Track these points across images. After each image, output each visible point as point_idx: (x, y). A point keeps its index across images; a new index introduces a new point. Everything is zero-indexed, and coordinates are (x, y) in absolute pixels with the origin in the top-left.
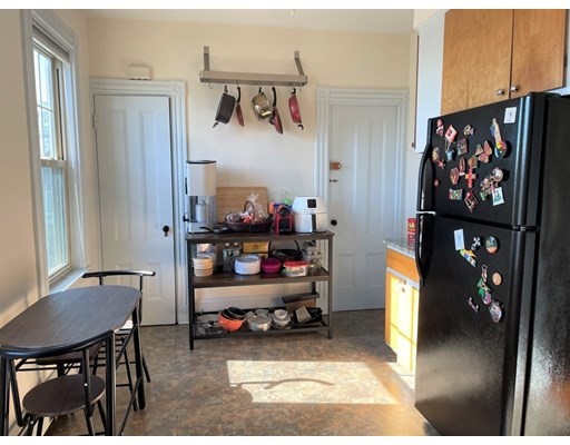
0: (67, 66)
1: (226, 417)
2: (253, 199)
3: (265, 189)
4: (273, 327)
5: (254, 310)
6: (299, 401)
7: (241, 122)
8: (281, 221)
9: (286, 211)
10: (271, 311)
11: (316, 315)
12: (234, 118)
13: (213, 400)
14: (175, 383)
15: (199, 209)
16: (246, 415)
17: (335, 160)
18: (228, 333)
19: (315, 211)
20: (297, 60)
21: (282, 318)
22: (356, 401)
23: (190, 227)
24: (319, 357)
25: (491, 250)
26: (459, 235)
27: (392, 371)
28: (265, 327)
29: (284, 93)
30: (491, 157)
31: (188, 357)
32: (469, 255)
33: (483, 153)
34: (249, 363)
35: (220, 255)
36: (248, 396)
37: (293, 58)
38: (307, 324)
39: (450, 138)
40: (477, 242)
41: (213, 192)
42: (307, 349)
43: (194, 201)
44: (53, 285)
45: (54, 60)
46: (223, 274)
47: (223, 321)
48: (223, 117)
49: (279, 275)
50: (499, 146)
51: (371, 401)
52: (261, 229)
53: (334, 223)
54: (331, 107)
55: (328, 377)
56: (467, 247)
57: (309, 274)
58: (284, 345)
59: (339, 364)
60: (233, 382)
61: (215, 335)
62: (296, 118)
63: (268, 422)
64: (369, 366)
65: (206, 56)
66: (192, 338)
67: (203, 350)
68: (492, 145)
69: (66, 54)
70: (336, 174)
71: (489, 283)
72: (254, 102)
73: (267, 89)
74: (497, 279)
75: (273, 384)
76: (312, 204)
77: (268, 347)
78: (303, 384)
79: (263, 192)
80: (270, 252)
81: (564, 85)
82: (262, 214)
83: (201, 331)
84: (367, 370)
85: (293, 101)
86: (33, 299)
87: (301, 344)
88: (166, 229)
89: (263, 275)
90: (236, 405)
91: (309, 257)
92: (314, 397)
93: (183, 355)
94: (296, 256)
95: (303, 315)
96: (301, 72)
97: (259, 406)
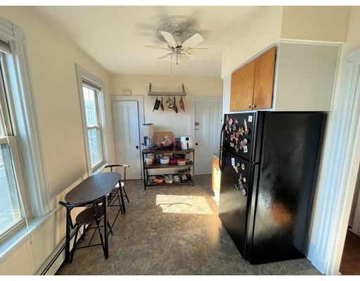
0: (100, 93)
1: (152, 218)
2: (166, 137)
3: (172, 133)
4: (173, 182)
5: (167, 175)
6: (179, 212)
7: (163, 110)
8: (176, 145)
9: (178, 142)
10: (174, 175)
11: (189, 177)
12: (160, 108)
13: (149, 211)
14: (137, 203)
15: (147, 141)
16: (159, 217)
17: (197, 122)
18: (158, 184)
19: (188, 142)
20: (183, 87)
21: (177, 179)
22: (199, 213)
23: (144, 147)
24: (189, 194)
25: (243, 169)
26: (233, 159)
27: (213, 200)
28: (171, 182)
29: (178, 99)
30: (244, 133)
31: (144, 193)
32: (236, 168)
33: (241, 132)
34: (164, 196)
35: (155, 156)
36: (161, 209)
37: (181, 86)
38: (186, 181)
39: (230, 123)
40: (239, 165)
41: (152, 134)
42: (185, 190)
43: (145, 138)
44: (93, 172)
45: (95, 91)
46: (156, 163)
47: (156, 180)
48: (156, 108)
49: (176, 164)
50: (246, 130)
51: (204, 213)
52: (170, 148)
53: (197, 144)
54: (195, 103)
55: (191, 203)
56: (236, 166)
57: (186, 164)
58: (177, 189)
59: (195, 197)
60: (157, 203)
61: (154, 185)
62: (183, 107)
63: (167, 220)
64: (206, 198)
65: (150, 86)
66: (145, 186)
67: (149, 190)
68: (244, 129)
69: (100, 89)
70: (197, 127)
71: (242, 180)
72: (167, 102)
73: (172, 98)
74: (245, 180)
75: (171, 205)
76: (187, 139)
77: (171, 189)
78: (181, 205)
79: (170, 134)
80: (173, 155)
81: (272, 107)
82: (170, 142)
83: (149, 183)
84: (205, 199)
85: (181, 101)
86: (85, 177)
87: (184, 188)
88: (137, 147)
89: (170, 164)
90: (157, 213)
91: (186, 158)
92: (184, 210)
93: (142, 192)
94: (182, 157)
95: (184, 177)
96: (184, 91)
97: (164, 214)
